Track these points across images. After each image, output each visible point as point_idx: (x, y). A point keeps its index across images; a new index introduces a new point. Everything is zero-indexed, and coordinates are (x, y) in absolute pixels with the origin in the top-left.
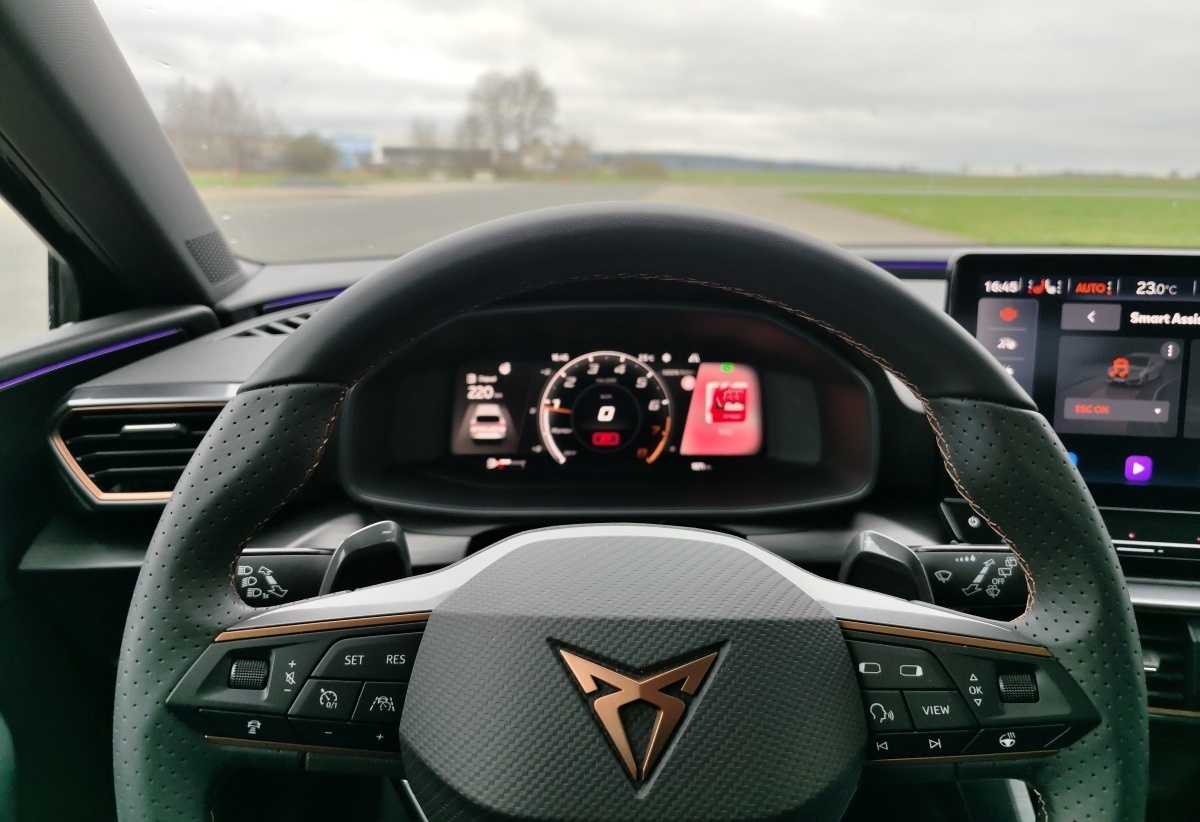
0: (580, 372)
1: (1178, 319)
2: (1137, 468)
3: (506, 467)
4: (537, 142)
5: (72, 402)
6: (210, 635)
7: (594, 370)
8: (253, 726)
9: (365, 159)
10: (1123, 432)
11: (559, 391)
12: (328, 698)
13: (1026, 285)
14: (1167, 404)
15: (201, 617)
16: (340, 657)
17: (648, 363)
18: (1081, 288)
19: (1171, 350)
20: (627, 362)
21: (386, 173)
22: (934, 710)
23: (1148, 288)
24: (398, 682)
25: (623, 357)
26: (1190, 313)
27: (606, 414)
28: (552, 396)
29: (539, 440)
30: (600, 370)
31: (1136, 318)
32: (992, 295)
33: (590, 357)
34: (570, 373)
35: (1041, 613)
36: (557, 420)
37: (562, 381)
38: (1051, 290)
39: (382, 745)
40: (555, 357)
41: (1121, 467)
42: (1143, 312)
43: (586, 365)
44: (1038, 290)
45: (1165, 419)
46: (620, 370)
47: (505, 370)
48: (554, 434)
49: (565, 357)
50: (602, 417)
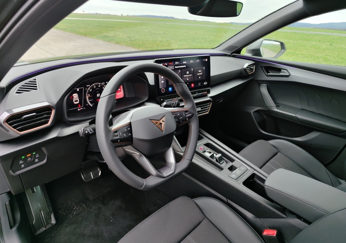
0: (92, 88)
1: (180, 67)
3: (81, 109)
7: (95, 87)
8: (119, 141)
11: (89, 93)
12: (125, 135)
13: (163, 64)
17: (104, 84)
18: (169, 64)
19: (180, 71)
20: (100, 85)
22: (181, 118)
23: (177, 63)
25: (99, 84)
29: (87, 103)
30: (96, 87)
31: (176, 67)
33: (94, 85)
34: (90, 89)
35: (187, 105)
36: (90, 98)
38: (166, 64)
39: (130, 140)
40: (87, 86)
42: (176, 66)
43: (93, 86)
44: (165, 65)
46: (99, 86)
47: (78, 90)
48: (90, 101)
49: (89, 85)
50: (98, 96)
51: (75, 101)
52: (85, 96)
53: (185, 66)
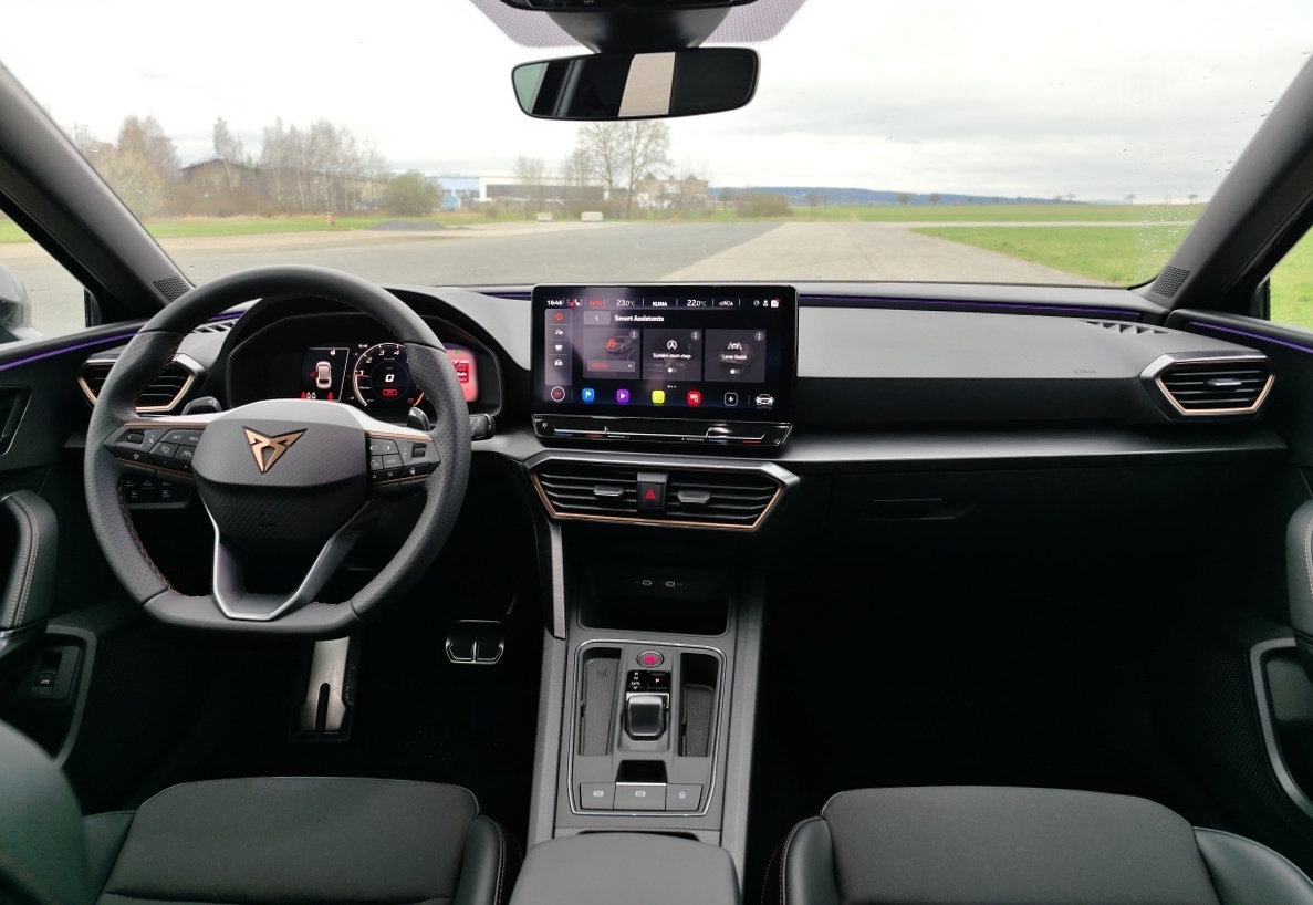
0: (374, 354)
1: (636, 318)
2: (623, 396)
4: (650, 177)
5: (89, 361)
6: (122, 423)
7: (383, 353)
8: (136, 456)
9: (469, 198)
10: (615, 377)
11: (363, 366)
12: (166, 450)
13: (566, 302)
14: (634, 362)
15: (119, 416)
16: (172, 436)
18: (591, 303)
19: (634, 334)
20: (400, 349)
21: (492, 214)
23: (622, 304)
24: (193, 447)
25: (398, 346)
26: (641, 316)
27: (389, 378)
28: (359, 369)
29: (353, 394)
30: (386, 353)
31: (618, 318)
32: (551, 307)
33: (380, 346)
34: (369, 355)
36: (362, 382)
37: (365, 359)
38: (578, 305)
39: (185, 470)
40: (362, 346)
41: (615, 396)
42: (620, 315)
43: (378, 350)
44: (571, 305)
45: (634, 370)
46: (397, 353)
47: (333, 353)
48: (361, 390)
49: (366, 346)
50: (387, 380)
51: (321, 382)
52: (350, 372)
53: (661, 319)
